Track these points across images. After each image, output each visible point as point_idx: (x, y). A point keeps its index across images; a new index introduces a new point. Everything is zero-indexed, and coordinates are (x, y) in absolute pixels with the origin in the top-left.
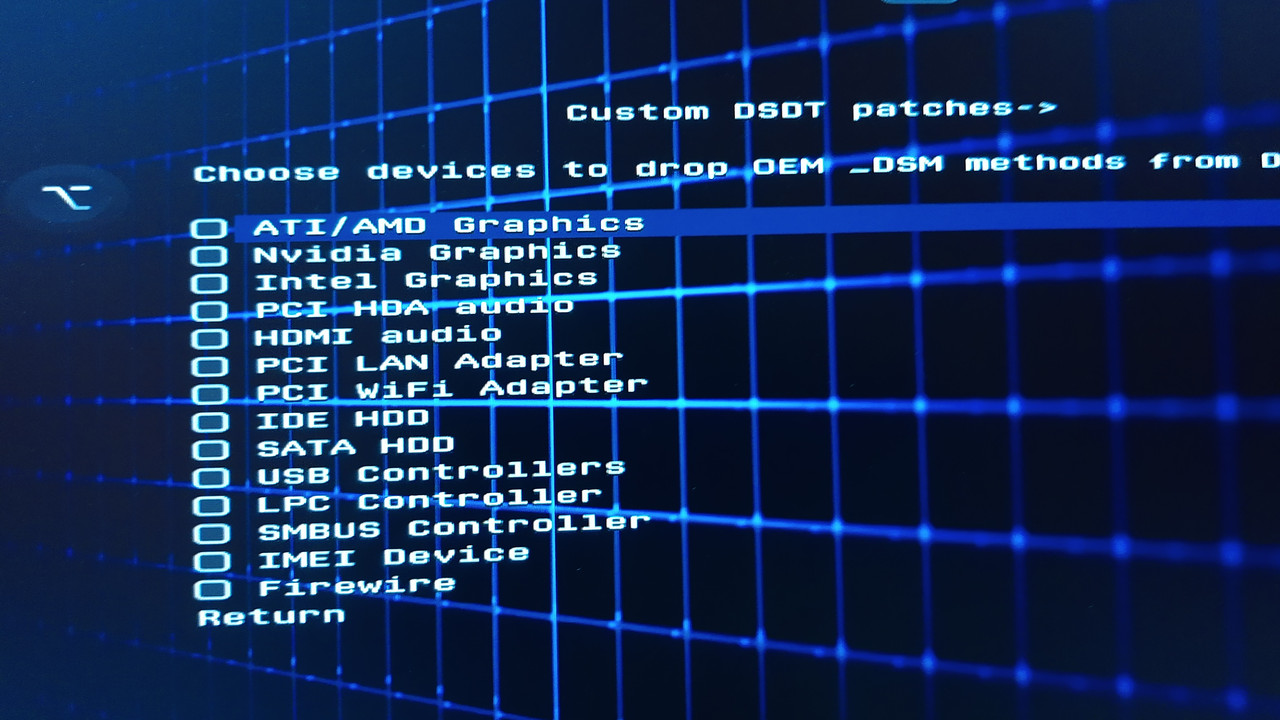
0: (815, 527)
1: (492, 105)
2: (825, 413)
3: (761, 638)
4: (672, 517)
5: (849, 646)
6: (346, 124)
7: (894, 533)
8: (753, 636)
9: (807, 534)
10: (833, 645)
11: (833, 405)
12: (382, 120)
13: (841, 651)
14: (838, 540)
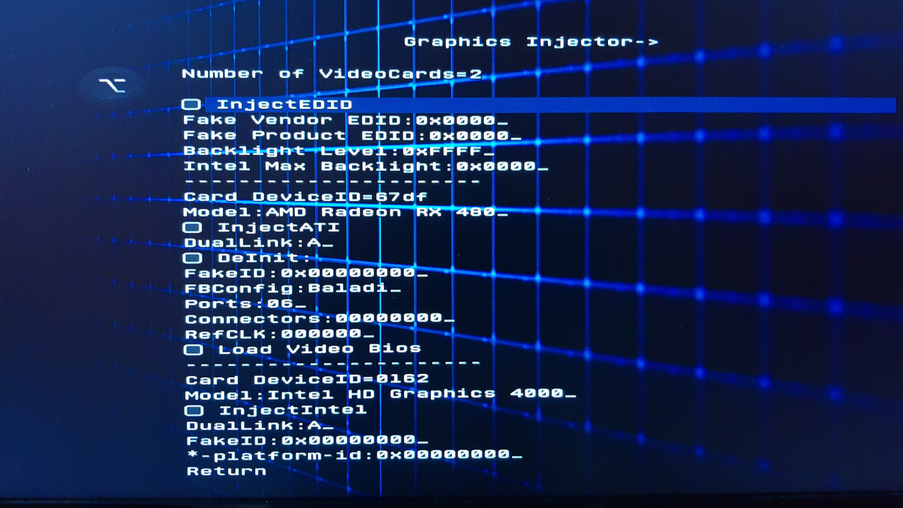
0: (525, 278)
1: (348, 37)
2: (534, 215)
3: (494, 337)
4: (446, 271)
5: (542, 344)
6: (267, 46)
7: (570, 283)
8: (489, 336)
9: (521, 281)
10: (534, 344)
11: (538, 210)
12: (287, 44)
13: (538, 347)
14: (538, 286)
